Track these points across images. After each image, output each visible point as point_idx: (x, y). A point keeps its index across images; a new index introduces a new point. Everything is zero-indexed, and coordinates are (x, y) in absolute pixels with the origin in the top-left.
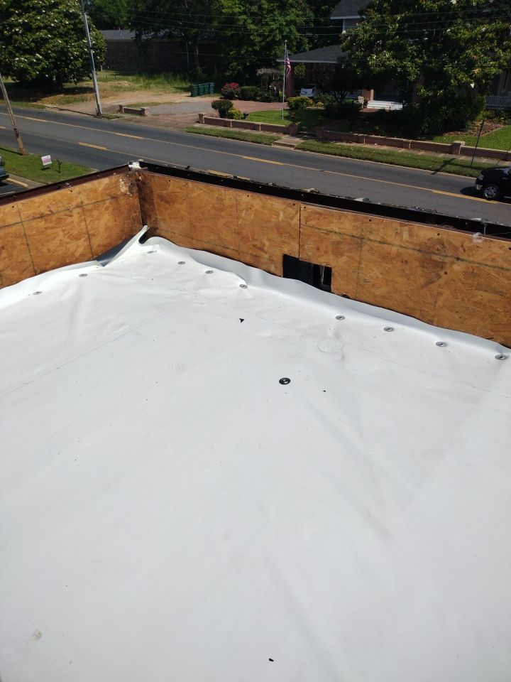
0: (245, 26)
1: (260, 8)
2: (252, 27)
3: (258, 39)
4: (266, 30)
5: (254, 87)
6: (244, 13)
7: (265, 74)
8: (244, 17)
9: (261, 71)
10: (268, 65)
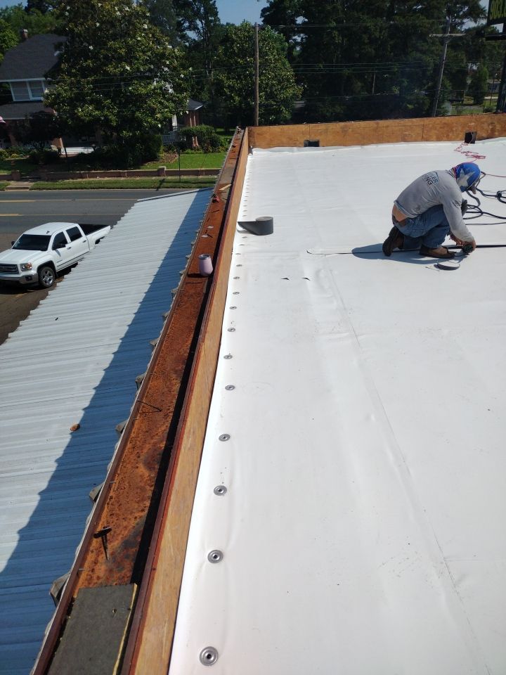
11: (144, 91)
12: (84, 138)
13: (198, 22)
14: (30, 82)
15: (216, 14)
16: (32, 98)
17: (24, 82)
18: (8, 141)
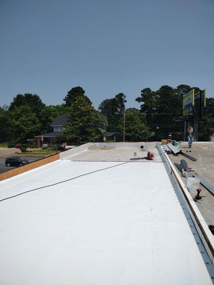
0: (22, 128)
1: (27, 123)
2: (25, 128)
3: (27, 131)
4: (30, 129)
5: (27, 144)
6: (22, 124)
7: (30, 141)
8: (22, 125)
9: (28, 140)
10: (31, 138)
11: (91, 131)
12: (74, 143)
13: (119, 109)
14: (60, 126)
15: (124, 107)
16: (60, 131)
17: (58, 126)
18: (50, 143)
